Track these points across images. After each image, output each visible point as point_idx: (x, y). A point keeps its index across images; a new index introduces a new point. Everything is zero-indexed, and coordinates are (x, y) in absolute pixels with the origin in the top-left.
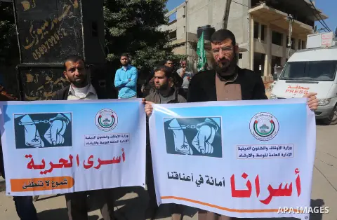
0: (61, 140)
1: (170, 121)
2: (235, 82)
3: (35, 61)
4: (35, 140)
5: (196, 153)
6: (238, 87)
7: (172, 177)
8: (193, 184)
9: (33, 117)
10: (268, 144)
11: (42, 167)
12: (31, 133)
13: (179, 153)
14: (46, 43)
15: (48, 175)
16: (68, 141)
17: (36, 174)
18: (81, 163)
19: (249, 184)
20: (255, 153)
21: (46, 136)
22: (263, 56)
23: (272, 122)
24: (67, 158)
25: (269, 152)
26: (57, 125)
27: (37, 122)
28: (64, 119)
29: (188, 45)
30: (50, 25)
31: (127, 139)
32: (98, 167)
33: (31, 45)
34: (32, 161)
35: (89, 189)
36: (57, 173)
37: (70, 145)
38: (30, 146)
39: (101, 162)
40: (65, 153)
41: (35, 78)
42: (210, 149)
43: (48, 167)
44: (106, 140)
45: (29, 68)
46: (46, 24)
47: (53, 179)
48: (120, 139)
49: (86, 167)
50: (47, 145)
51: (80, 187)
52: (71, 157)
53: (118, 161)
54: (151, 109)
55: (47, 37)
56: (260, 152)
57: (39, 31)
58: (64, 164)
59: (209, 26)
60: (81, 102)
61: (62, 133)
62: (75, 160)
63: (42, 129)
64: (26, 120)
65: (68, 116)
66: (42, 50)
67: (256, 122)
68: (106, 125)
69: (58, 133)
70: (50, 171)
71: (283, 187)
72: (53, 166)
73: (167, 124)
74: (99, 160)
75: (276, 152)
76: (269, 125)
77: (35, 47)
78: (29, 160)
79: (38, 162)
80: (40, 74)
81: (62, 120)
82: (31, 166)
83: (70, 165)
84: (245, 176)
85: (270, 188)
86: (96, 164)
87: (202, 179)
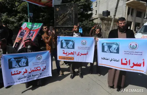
0: (72, 47)
1: (103, 43)
2: (125, 33)
3: (59, 25)
4: (65, 46)
5: (111, 52)
6: (125, 34)
7: (103, 59)
8: (109, 61)
9: (65, 40)
10: (134, 51)
11: (67, 54)
12: (64, 45)
13: (106, 52)
14: (63, 20)
15: (68, 56)
16: (73, 48)
17: (65, 55)
18: (76, 54)
19: (127, 62)
20: (129, 53)
21: (68, 46)
22: (131, 22)
23: (136, 45)
24: (73, 52)
25: (134, 53)
26: (71, 43)
27: (66, 42)
28: (73, 42)
29: (99, 19)
30: (64, 15)
31: (89, 49)
32: (80, 56)
33: (58, 21)
34: (64, 52)
35: (78, 61)
36: (70, 56)
37: (74, 49)
38: (64, 48)
39: (82, 54)
40: (72, 51)
41: (59, 30)
42: (116, 51)
43: (68, 54)
44: (83, 48)
45: (57, 27)
46: (63, 15)
47: (69, 57)
48: (87, 48)
49: (77, 55)
50: (68, 48)
51: (75, 60)
52: (74, 52)
53: (86, 54)
54: (98, 40)
55: (63, 18)
56: (131, 53)
57: (61, 17)
58: (72, 53)
59: (108, 11)
60: (77, 37)
61: (72, 45)
62: (75, 53)
63: (67, 44)
64: (63, 41)
65: (74, 41)
66: (61, 22)
67: (131, 45)
68: (84, 44)
69: (71, 45)
70: (68, 55)
71: (138, 64)
72: (69, 54)
73: (103, 44)
74: (81, 54)
75: (137, 53)
76: (135, 45)
77: (59, 21)
78: (63, 52)
79: (65, 52)
80: (60, 29)
81: (72, 42)
82: (64, 53)
83: (73, 54)
84: (126, 59)
85: (133, 63)
86: (80, 54)
87: (112, 59)
